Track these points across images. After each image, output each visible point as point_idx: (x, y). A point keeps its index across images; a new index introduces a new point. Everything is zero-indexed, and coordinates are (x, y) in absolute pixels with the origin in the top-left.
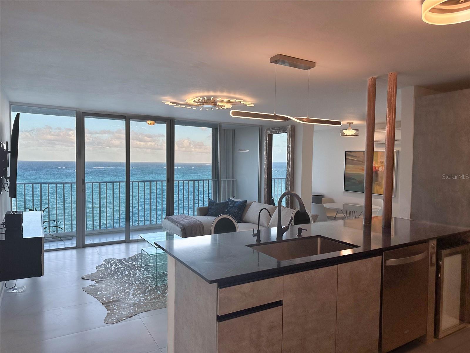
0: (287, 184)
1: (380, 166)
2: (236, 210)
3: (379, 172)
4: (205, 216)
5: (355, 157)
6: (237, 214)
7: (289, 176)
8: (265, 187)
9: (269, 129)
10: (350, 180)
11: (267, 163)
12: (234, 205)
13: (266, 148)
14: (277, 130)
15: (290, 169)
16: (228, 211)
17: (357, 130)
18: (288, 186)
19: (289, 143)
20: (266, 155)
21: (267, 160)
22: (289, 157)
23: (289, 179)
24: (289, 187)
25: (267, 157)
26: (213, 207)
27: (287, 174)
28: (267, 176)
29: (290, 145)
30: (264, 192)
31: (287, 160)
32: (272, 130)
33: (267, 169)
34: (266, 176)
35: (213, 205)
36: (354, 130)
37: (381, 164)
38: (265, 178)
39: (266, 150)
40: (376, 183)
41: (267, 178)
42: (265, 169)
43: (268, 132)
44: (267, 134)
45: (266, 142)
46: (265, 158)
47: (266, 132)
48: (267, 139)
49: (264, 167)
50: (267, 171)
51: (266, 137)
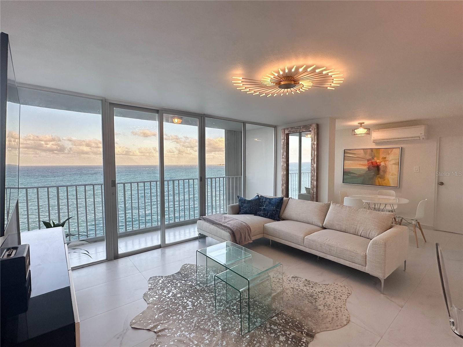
0: (312, 180)
1: (382, 162)
2: (275, 208)
3: (380, 167)
4: (238, 214)
5: (355, 154)
6: (276, 212)
7: (314, 171)
8: (283, 182)
9: (288, 129)
10: (349, 174)
11: (285, 160)
12: (270, 203)
14: (297, 129)
15: (315, 165)
16: (264, 208)
17: (369, 129)
18: (313, 181)
19: (313, 141)
20: (284, 153)
21: (285, 157)
22: (314, 153)
23: (314, 175)
24: (314, 183)
25: (285, 155)
26: (245, 205)
27: (312, 170)
28: (285, 172)
29: (315, 143)
30: (282, 187)
31: (312, 157)
32: (291, 129)
33: (285, 166)
35: (245, 203)
36: (365, 129)
37: (383, 160)
38: (282, 174)
39: (284, 148)
40: (378, 176)
41: (285, 174)
42: (282, 166)
43: (286, 131)
44: (285, 133)
45: (284, 141)
46: (282, 156)
47: (283, 131)
48: (285, 138)
49: (282, 164)
50: (285, 168)
51: (283, 136)
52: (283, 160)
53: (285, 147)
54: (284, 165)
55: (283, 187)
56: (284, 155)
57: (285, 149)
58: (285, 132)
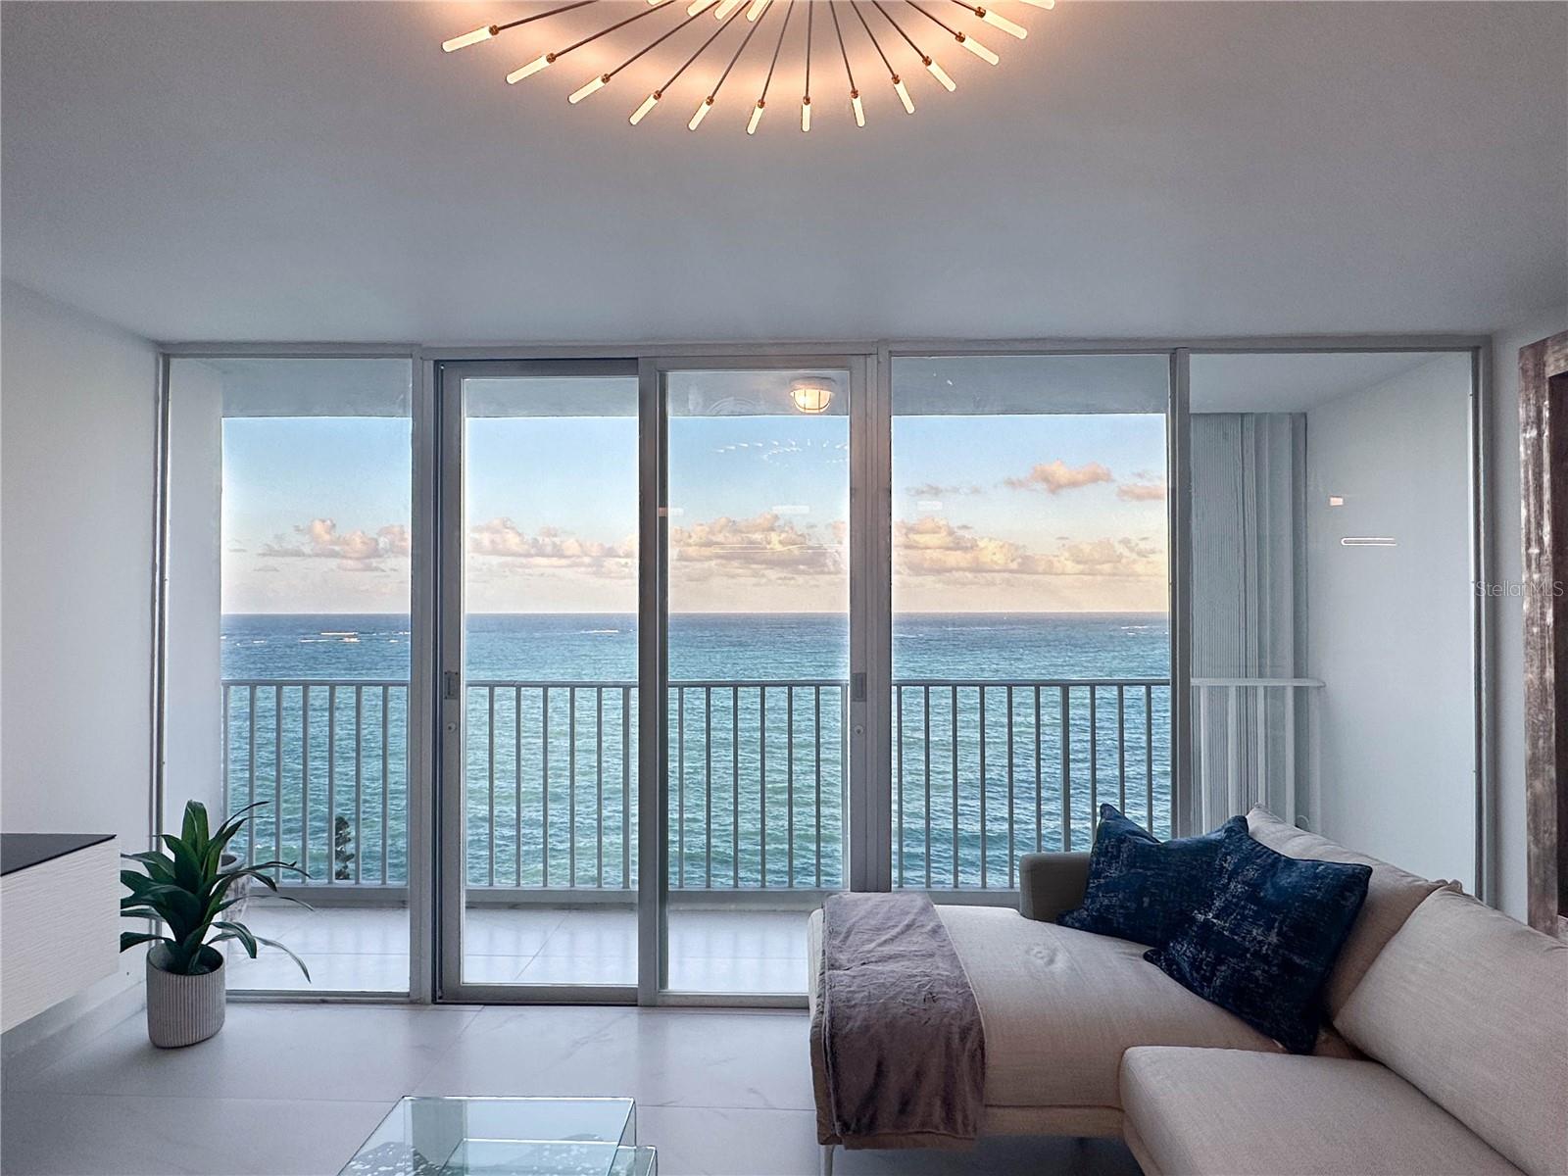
8: (1534, 745)
13: (1538, 476)
20: (1539, 526)
21: (1548, 556)
25: (1547, 539)
26: (1112, 871)
28: (1550, 673)
30: (1529, 786)
33: (1550, 619)
34: (1543, 670)
39: (1539, 487)
41: (1551, 689)
42: (1530, 621)
43: (1550, 359)
44: (1539, 374)
45: (1534, 433)
46: (1527, 548)
47: (1530, 366)
48: (1546, 414)
49: (1526, 606)
50: (1549, 641)
51: (1532, 402)
52: (1536, 576)
53: (1546, 477)
54: (1543, 615)
55: (1538, 785)
56: (1540, 540)
57: (1547, 496)
58: (1540, 365)
